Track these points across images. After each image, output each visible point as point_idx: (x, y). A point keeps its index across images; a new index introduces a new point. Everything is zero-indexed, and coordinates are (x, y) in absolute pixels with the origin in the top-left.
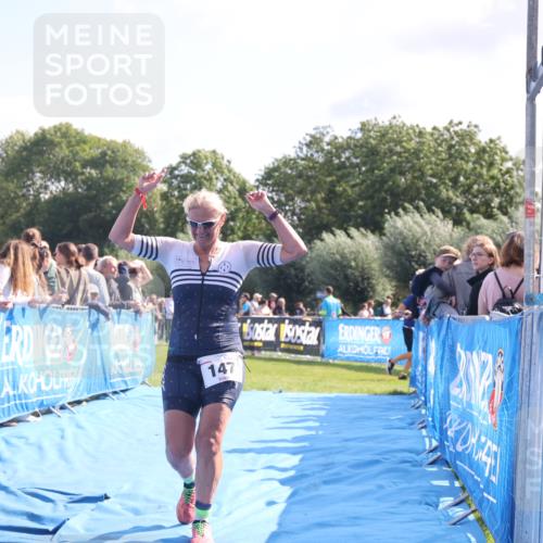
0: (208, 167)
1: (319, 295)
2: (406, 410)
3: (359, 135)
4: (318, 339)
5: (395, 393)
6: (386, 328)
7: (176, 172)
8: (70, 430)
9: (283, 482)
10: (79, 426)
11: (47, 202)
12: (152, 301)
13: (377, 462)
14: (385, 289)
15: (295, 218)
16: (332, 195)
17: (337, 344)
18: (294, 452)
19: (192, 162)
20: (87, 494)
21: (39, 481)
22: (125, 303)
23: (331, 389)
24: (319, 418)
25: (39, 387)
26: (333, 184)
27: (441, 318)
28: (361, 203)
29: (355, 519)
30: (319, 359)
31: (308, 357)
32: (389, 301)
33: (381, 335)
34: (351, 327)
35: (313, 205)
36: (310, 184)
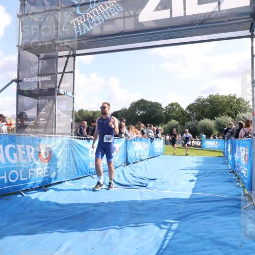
0: (175, 106)
2: (222, 160)
3: (209, 98)
4: (201, 144)
5: (220, 156)
7: (168, 108)
8: (147, 165)
9: (195, 176)
10: (149, 164)
11: (139, 116)
13: (216, 172)
14: (216, 132)
15: (194, 117)
16: (203, 112)
17: (205, 145)
18: (197, 170)
19: (171, 105)
20: (152, 178)
21: (141, 176)
23: (204, 155)
24: (202, 162)
25: (140, 155)
26: (203, 109)
27: (231, 139)
28: (209, 113)
30: (201, 149)
33: (215, 143)
34: (208, 141)
35: (198, 114)
36: (198, 109)
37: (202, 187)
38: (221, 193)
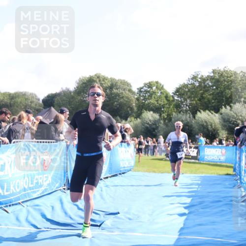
0: (154, 88)
1: (197, 137)
2: (232, 181)
3: (212, 75)
4: (197, 154)
5: (227, 174)
6: (223, 149)
7: (142, 90)
8: (104, 188)
9: (185, 208)
12: (133, 140)
13: (220, 201)
14: (223, 134)
15: (187, 107)
16: (202, 98)
17: (204, 155)
18: (189, 197)
19: (148, 86)
20: (111, 212)
22: (123, 140)
23: (202, 173)
24: (198, 184)
26: (202, 94)
28: (213, 101)
29: (213, 223)
30: (197, 161)
31: (193, 161)
32: (225, 139)
33: (222, 152)
34: (210, 149)
35: (194, 102)
36: (193, 94)
37: (194, 226)
38: (226, 236)
